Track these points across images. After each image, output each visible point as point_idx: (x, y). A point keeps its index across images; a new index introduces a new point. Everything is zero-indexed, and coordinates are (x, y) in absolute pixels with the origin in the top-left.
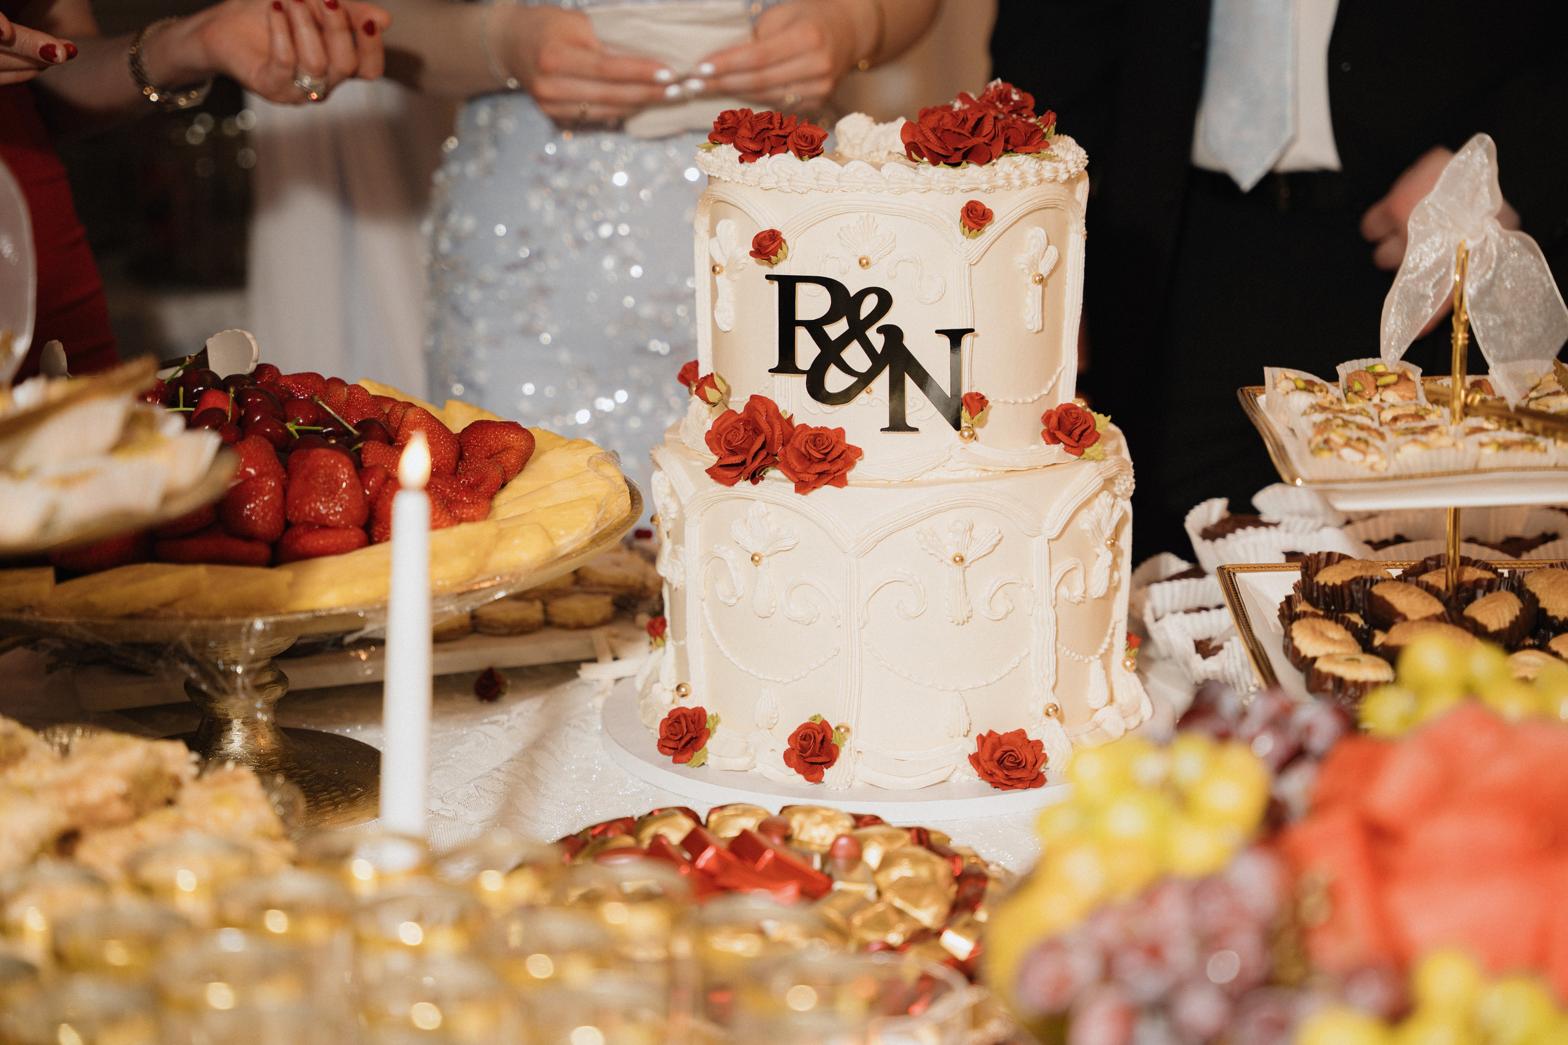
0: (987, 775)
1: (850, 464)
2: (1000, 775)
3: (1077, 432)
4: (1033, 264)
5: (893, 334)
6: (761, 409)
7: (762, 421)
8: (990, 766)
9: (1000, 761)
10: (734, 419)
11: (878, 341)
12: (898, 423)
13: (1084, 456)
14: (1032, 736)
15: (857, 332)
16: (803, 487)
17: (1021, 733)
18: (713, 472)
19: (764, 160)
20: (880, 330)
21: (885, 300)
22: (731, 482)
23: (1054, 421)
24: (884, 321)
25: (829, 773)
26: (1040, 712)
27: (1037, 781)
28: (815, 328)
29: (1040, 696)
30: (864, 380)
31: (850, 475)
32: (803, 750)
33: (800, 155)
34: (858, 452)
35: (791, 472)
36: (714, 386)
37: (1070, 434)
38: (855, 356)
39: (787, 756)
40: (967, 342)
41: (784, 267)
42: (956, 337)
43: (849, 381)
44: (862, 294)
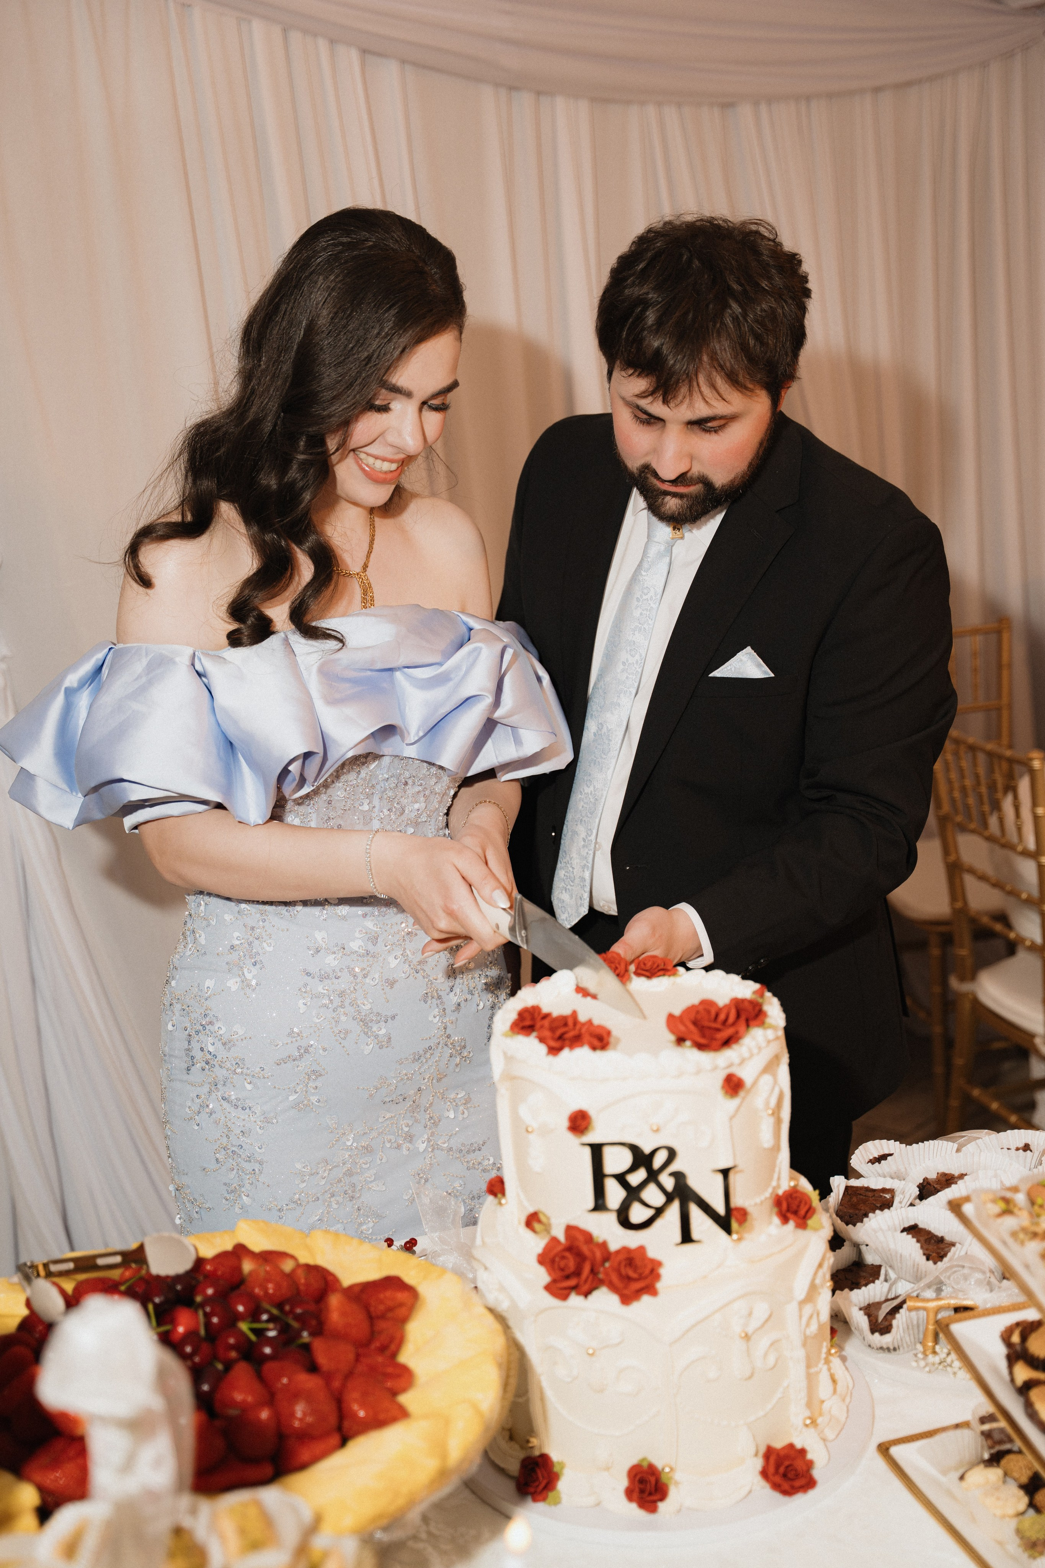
0: (776, 1487)
1: (658, 1277)
2: (786, 1486)
3: (802, 1212)
4: (767, 1103)
5: (679, 1177)
6: (581, 1238)
7: (585, 1249)
8: (778, 1479)
9: (785, 1476)
10: (560, 1248)
11: (669, 1183)
12: (687, 1237)
13: (809, 1228)
14: (799, 1446)
15: (653, 1176)
16: (626, 1300)
17: (791, 1446)
18: (548, 1288)
19: (566, 1053)
20: (672, 1174)
21: (672, 1154)
22: (564, 1297)
23: (784, 1206)
24: (673, 1168)
25: (661, 1506)
26: (801, 1424)
27: (809, 1484)
28: (621, 1178)
29: (797, 1413)
30: (659, 1212)
31: (659, 1285)
32: (642, 1491)
33: (594, 1048)
34: (659, 1264)
35: (614, 1288)
36: (539, 1221)
37: (795, 1213)
38: (653, 1195)
39: (630, 1494)
40: (731, 1175)
41: (593, 1137)
42: (725, 1173)
43: (650, 1213)
44: (654, 1152)
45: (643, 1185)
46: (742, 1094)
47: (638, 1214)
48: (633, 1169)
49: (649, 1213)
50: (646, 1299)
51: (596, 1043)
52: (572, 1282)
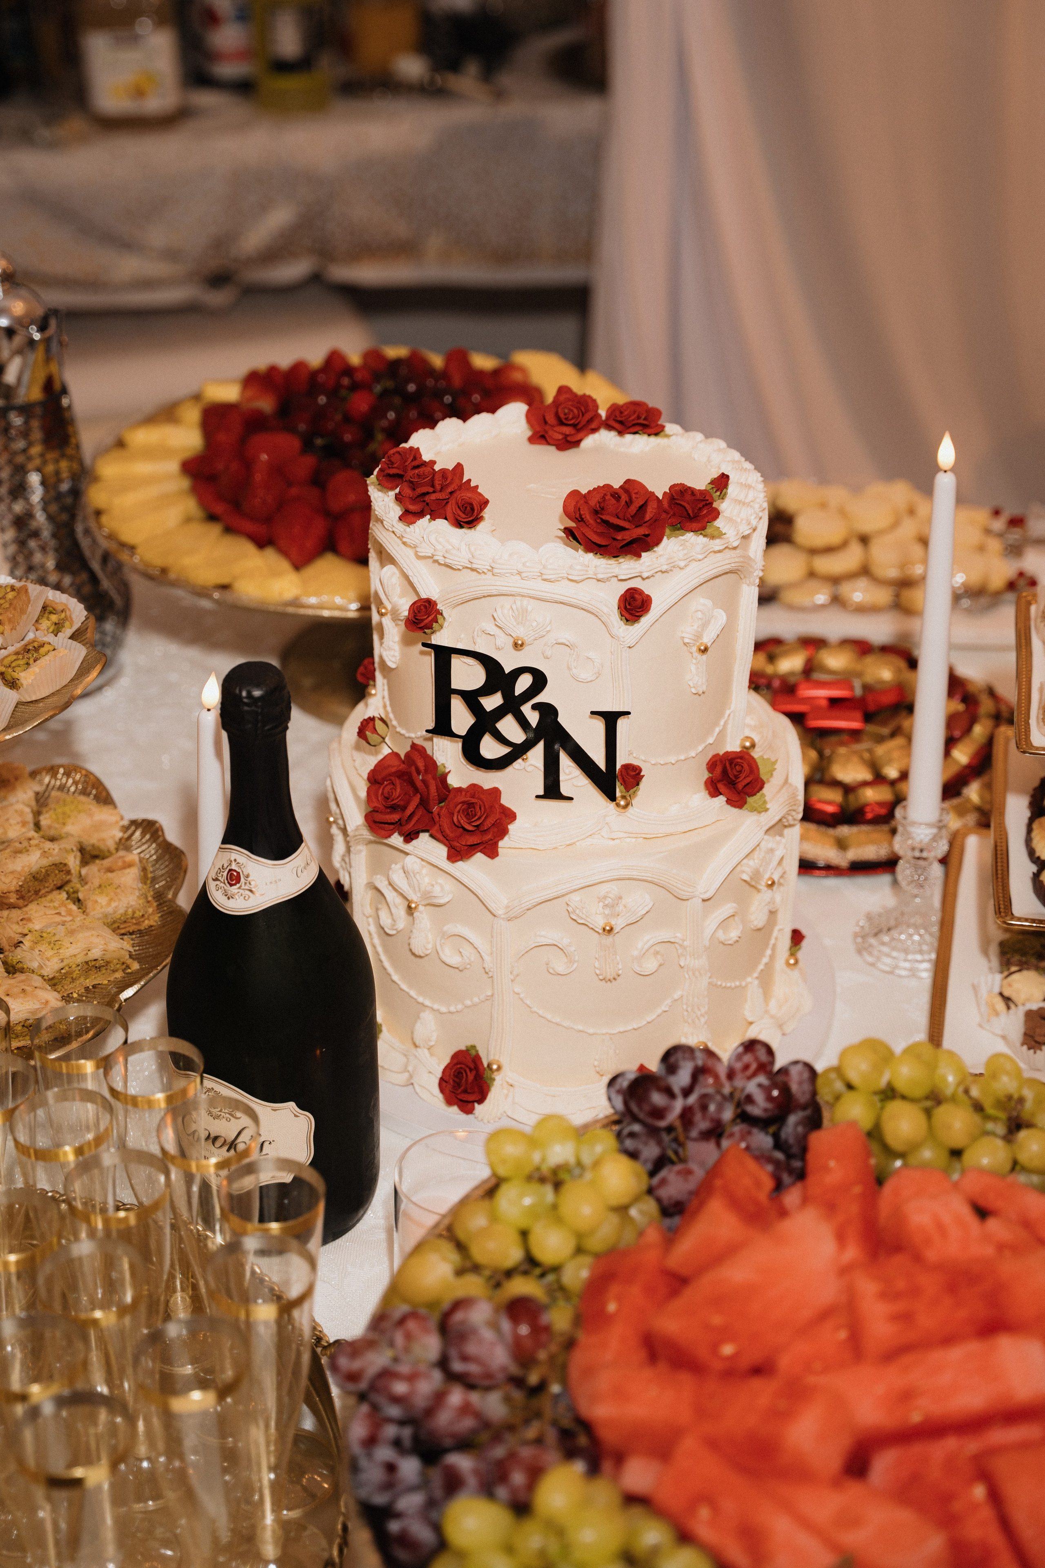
1: (505, 833)
3: (739, 785)
4: (695, 637)
5: (548, 712)
6: (420, 762)
7: (419, 778)
11: (533, 718)
12: (552, 792)
13: (745, 806)
15: (512, 706)
16: (457, 854)
18: (367, 817)
19: (424, 522)
20: (535, 707)
21: (540, 680)
22: (383, 834)
23: (717, 772)
24: (540, 699)
25: (479, 1107)
28: (471, 698)
30: (518, 751)
31: (502, 845)
33: (458, 524)
34: (511, 816)
35: (443, 838)
36: (376, 730)
37: (732, 783)
38: (510, 728)
39: (443, 1086)
40: (622, 724)
41: (441, 638)
42: (611, 719)
43: (504, 750)
44: (518, 672)
45: (499, 713)
46: (646, 620)
47: (490, 748)
48: (487, 690)
49: (502, 751)
50: (479, 857)
51: (463, 517)
52: (395, 817)
